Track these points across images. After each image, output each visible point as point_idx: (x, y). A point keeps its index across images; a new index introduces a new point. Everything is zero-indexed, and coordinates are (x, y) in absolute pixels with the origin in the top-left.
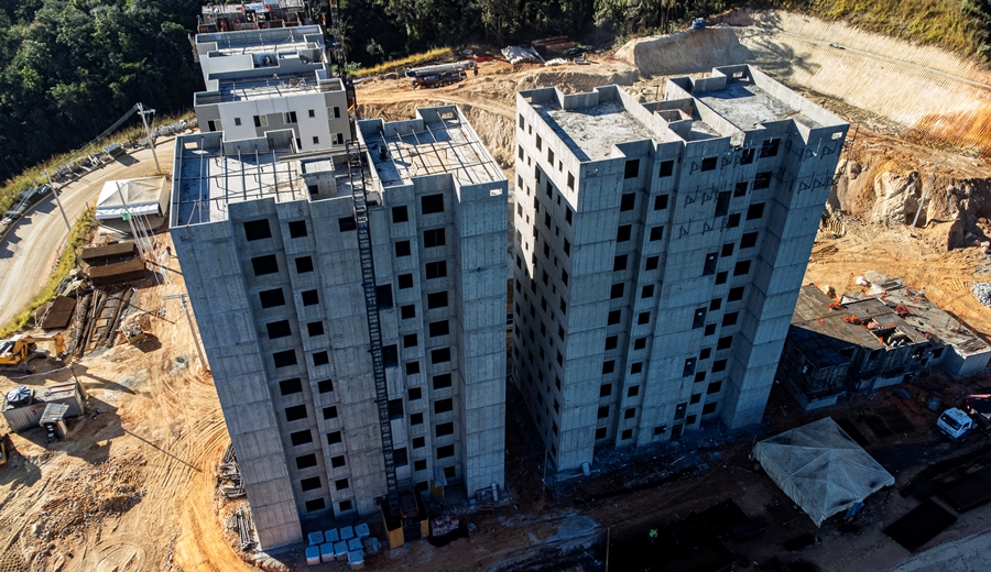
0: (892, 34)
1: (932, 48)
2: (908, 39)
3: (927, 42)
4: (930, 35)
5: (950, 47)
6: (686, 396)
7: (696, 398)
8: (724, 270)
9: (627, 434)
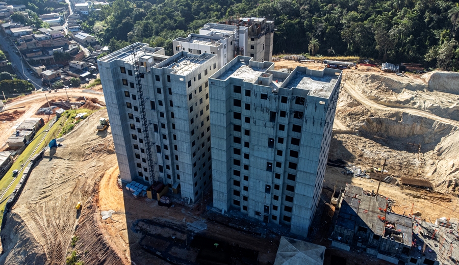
6: (268, 203)
7: (275, 208)
8: (280, 149)
9: (245, 208)
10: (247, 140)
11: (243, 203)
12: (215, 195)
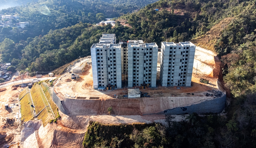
0: (205, 48)
1: (209, 51)
2: (207, 49)
3: (209, 50)
4: (210, 48)
5: (212, 50)
6: (145, 80)
7: (146, 81)
8: (147, 63)
9: (138, 85)
10: (138, 63)
11: (137, 83)
12: (129, 83)
